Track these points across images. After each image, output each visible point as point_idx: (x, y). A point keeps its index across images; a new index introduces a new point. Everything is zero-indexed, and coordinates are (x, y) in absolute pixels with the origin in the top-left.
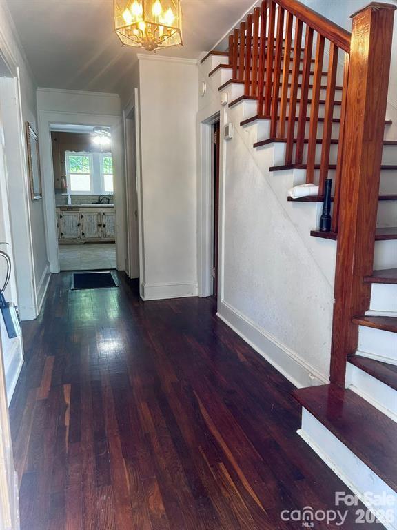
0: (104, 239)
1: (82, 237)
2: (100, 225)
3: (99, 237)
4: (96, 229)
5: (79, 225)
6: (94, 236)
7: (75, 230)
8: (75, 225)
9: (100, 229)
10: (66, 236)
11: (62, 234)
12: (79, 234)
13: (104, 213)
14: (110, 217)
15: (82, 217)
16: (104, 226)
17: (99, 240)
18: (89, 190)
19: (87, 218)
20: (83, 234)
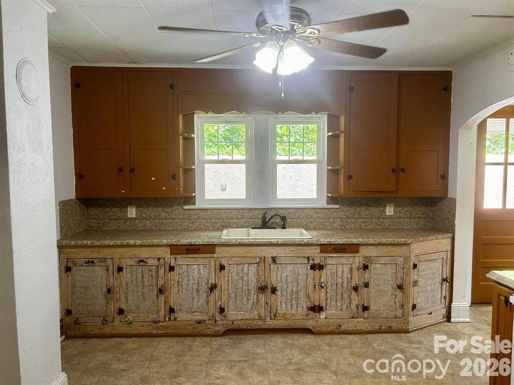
0: (270, 323)
1: (218, 317)
2: (262, 289)
3: (260, 318)
4: (253, 297)
5: (213, 288)
6: (247, 316)
7: (202, 300)
8: (204, 287)
9: (262, 298)
10: (180, 316)
11: (172, 311)
12: (213, 309)
13: (274, 260)
14: (290, 268)
15: (222, 268)
16: (274, 291)
17: (260, 324)
18: (243, 196)
19: (233, 270)
20: (222, 310)
